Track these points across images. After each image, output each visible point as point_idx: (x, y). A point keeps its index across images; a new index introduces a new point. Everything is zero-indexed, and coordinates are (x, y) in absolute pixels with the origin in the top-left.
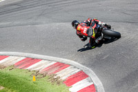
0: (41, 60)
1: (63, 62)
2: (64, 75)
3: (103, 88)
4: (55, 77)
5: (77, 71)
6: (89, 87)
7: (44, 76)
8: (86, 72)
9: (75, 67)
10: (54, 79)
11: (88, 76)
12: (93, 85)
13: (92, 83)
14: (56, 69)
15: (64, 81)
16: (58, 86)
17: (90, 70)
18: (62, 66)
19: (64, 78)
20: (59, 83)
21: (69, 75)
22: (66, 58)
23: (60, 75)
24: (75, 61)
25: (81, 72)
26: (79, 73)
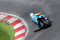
0: (1, 14)
1: (11, 15)
2: (11, 21)
3: (28, 27)
4: (7, 22)
6: (22, 26)
7: (2, 22)
9: (16, 18)
10: (7, 23)
12: (24, 25)
13: (23, 25)
15: (11, 24)
16: (8, 26)
17: (22, 19)
18: (10, 17)
19: (11, 23)
20: (9, 25)
21: (13, 21)
23: (9, 21)
24: (16, 15)
25: (18, 20)
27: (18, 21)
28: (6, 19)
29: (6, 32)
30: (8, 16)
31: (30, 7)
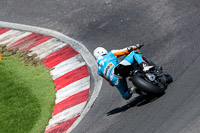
0: (10, 29)
1: (42, 33)
2: (42, 51)
4: (30, 55)
5: (62, 46)
6: (80, 68)
7: (13, 54)
8: (74, 47)
9: (59, 40)
10: (29, 57)
11: (77, 53)
12: (86, 66)
13: (83, 64)
14: (31, 43)
15: (42, 60)
16: (33, 68)
17: (80, 44)
18: (39, 38)
19: (42, 56)
20: (35, 63)
21: (51, 52)
22: (45, 27)
23: (37, 52)
24: (59, 31)
25: (68, 47)
26: (64, 48)
27: (68, 52)
28: (26, 46)
29: (26, 89)
30: (34, 33)
31: (105, 4)
